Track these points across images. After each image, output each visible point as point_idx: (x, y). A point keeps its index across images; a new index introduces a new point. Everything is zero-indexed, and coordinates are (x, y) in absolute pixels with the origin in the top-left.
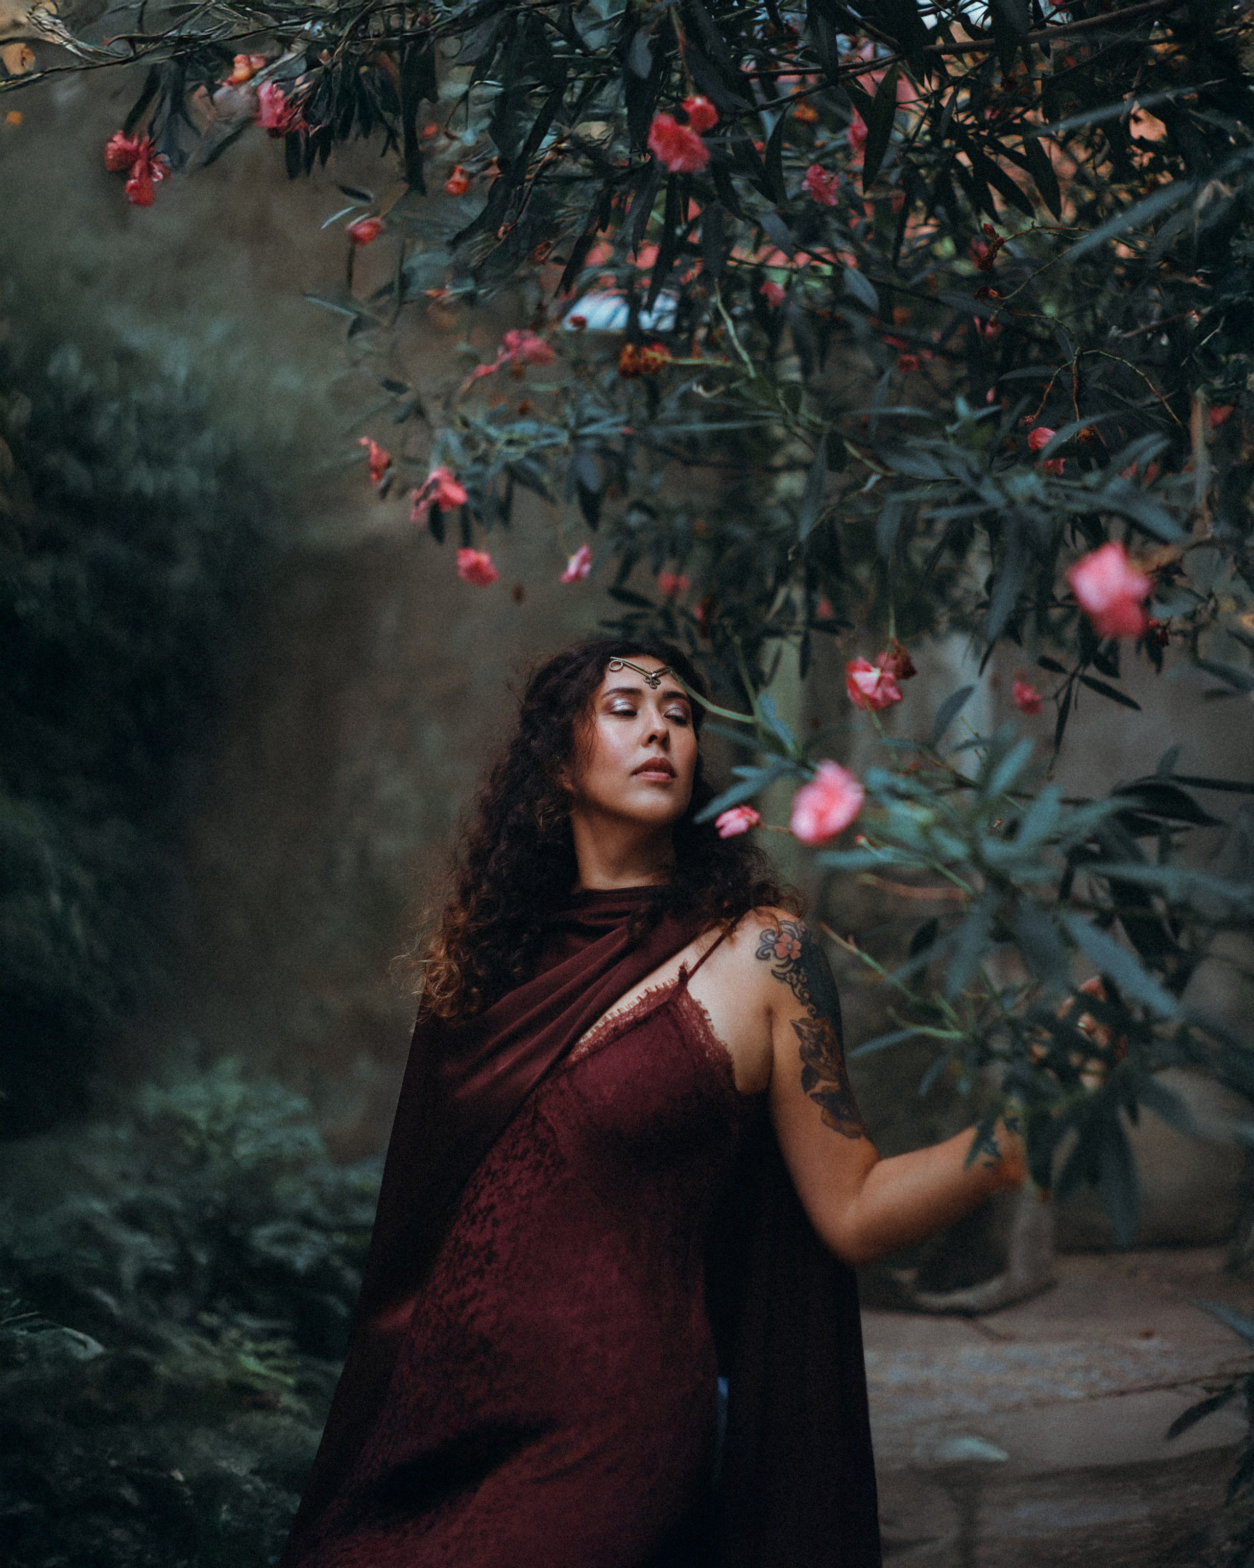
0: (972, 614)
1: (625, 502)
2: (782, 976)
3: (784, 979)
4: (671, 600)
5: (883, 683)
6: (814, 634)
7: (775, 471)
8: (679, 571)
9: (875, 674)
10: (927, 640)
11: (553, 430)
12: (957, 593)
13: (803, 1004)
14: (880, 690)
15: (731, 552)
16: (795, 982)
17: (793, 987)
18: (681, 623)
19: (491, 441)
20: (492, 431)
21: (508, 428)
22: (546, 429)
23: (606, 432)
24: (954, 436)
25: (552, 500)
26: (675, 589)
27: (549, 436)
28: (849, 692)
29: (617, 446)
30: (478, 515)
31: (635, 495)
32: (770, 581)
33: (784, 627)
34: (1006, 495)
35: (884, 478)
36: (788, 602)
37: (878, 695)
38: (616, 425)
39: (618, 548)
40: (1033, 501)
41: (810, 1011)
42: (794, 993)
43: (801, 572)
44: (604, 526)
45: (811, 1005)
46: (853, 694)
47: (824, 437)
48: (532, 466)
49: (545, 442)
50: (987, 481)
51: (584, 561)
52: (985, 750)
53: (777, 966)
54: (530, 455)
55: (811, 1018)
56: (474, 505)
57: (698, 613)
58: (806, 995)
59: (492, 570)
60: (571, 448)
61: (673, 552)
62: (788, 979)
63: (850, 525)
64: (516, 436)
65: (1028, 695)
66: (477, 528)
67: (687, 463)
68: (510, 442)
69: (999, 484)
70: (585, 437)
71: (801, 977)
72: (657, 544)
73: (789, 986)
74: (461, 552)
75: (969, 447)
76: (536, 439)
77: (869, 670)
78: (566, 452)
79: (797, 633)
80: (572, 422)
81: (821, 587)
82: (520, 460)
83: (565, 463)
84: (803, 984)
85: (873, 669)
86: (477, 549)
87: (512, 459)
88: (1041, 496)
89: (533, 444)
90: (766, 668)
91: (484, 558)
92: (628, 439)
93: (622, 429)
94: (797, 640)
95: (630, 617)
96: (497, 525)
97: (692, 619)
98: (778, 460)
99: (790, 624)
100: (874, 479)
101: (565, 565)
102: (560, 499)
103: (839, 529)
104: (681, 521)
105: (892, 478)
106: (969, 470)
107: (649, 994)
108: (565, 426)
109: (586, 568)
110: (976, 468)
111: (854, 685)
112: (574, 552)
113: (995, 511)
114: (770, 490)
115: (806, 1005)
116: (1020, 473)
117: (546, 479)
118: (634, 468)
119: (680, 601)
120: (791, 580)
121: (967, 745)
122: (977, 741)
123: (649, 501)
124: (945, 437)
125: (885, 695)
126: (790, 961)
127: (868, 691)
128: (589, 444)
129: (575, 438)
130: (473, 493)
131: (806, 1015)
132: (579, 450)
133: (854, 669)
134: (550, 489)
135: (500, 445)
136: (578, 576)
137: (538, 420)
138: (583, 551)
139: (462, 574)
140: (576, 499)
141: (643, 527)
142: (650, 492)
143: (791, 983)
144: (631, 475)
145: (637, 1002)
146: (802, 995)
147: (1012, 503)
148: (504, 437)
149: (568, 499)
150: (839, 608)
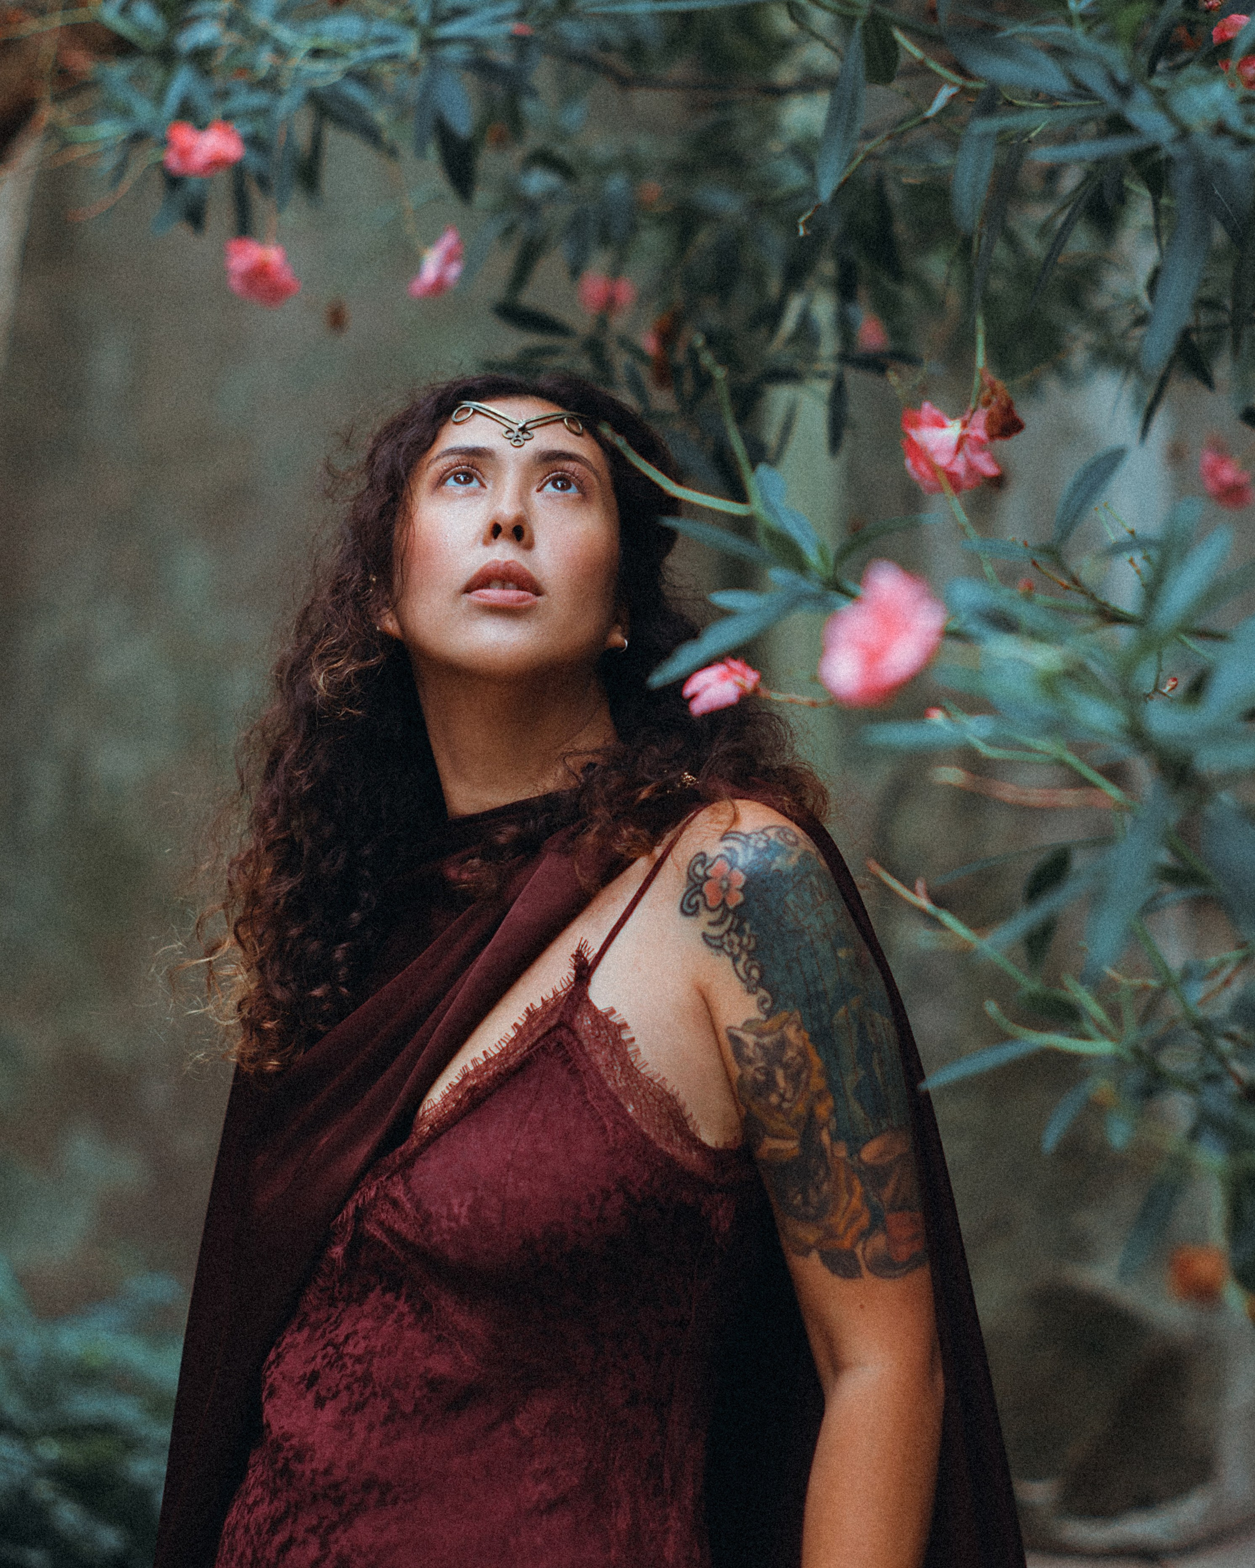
0: (1124, 335)
1: (518, 153)
2: (718, 943)
3: (721, 947)
4: (602, 322)
5: (966, 447)
6: (854, 377)
7: (779, 93)
8: (615, 273)
9: (953, 430)
10: (1052, 385)
11: (390, 30)
12: (1100, 301)
13: (750, 991)
14: (961, 458)
15: (704, 238)
16: (736, 950)
17: (735, 959)
18: (621, 360)
19: (281, 51)
20: (284, 33)
21: (310, 28)
22: (377, 29)
23: (484, 32)
24: (1083, 18)
25: (392, 152)
26: (609, 304)
27: (385, 40)
28: (908, 463)
29: (504, 57)
30: (263, 182)
31: (534, 140)
32: (774, 286)
33: (799, 365)
34: (1174, 119)
35: (963, 90)
36: (805, 321)
37: (959, 467)
38: (498, 20)
39: (509, 231)
40: (1221, 129)
41: (761, 1002)
42: (736, 970)
43: (828, 267)
44: (483, 196)
45: (762, 993)
46: (915, 465)
47: (859, 24)
48: (355, 92)
49: (376, 52)
50: (1142, 96)
51: (450, 257)
52: (1147, 558)
53: (711, 924)
54: (352, 75)
55: (763, 1017)
56: (254, 162)
57: (649, 343)
58: (755, 973)
59: (286, 276)
60: (424, 63)
61: (605, 239)
62: (726, 947)
63: (912, 187)
64: (326, 42)
65: (1228, 474)
66: (260, 204)
67: (624, 83)
68: (316, 53)
69: (1162, 101)
70: (446, 41)
71: (745, 940)
72: (577, 224)
73: (728, 961)
74: (234, 246)
75: (1111, 37)
76: (361, 46)
77: (942, 426)
78: (413, 68)
79: (823, 376)
80: (424, 16)
81: (863, 293)
82: (333, 86)
83: (412, 87)
84: (749, 953)
85: (949, 423)
86: (263, 243)
87: (320, 83)
88: (1235, 120)
89: (356, 56)
90: (771, 436)
91: (273, 255)
92: (521, 44)
93: (512, 27)
94: (824, 388)
95: (533, 353)
96: (296, 196)
97: (638, 353)
98: (785, 74)
99: (812, 358)
100: (944, 95)
101: (414, 263)
102: (406, 150)
103: (895, 195)
104: (616, 184)
105: (976, 92)
106: (1113, 80)
107: (531, 1014)
108: (412, 23)
109: (454, 271)
110: (1122, 75)
111: (919, 452)
112: (431, 241)
113: (1155, 148)
114: (772, 128)
115: (755, 993)
116: (1197, 82)
117: (381, 116)
118: (533, 93)
119: (619, 323)
120: (811, 282)
121: (1117, 549)
122: (1135, 542)
123: (562, 151)
124: (1069, 21)
125: (971, 468)
126: (727, 911)
127: (942, 460)
128: (455, 53)
129: (429, 44)
130: (254, 142)
131: (755, 1014)
132: (436, 64)
133: (917, 423)
134: (386, 136)
135: (298, 59)
136: (439, 285)
137: (367, 16)
138: (448, 240)
139: (235, 284)
140: (433, 151)
141: (551, 195)
142: (562, 135)
143: (730, 954)
144: (529, 107)
145: (512, 1034)
146: (748, 974)
147: (1184, 133)
148: (306, 44)
149: (420, 152)
150: (897, 333)
